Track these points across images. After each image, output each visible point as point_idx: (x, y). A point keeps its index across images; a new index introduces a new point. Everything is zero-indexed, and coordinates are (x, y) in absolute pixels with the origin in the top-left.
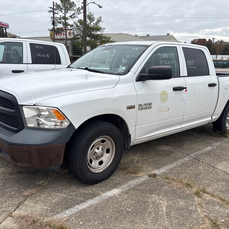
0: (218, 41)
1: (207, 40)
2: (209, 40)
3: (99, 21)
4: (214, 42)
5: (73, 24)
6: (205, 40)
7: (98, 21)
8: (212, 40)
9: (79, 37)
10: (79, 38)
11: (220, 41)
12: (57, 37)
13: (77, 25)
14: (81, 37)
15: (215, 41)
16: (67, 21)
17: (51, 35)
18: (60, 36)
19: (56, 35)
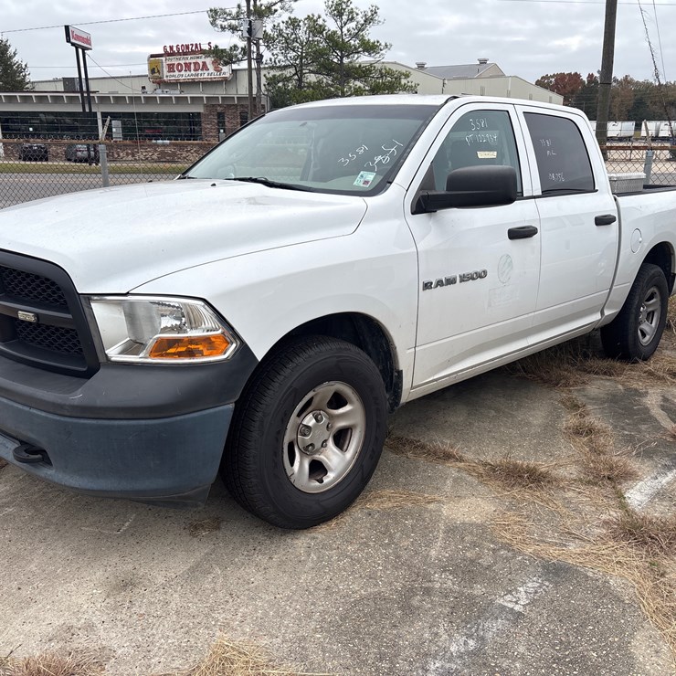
0: (616, 80)
1: (585, 78)
2: (591, 76)
3: (369, 20)
6: (577, 76)
7: (365, 21)
8: (598, 75)
9: (289, 72)
11: (621, 78)
12: (173, 76)
14: (296, 74)
17: (153, 71)
18: (183, 72)
19: (171, 68)
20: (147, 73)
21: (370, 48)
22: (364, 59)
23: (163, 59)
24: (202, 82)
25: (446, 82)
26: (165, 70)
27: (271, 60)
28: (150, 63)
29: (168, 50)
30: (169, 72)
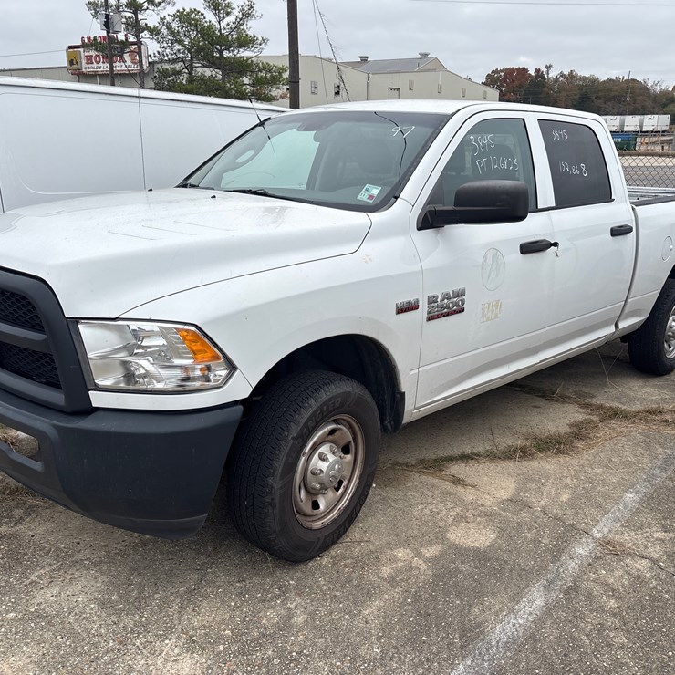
0: (562, 75)
1: (532, 72)
2: (538, 71)
3: (247, 15)
4: (550, 76)
5: (157, 25)
6: (525, 70)
7: (243, 15)
8: (544, 70)
9: (179, 66)
10: (180, 73)
11: (566, 73)
12: (92, 68)
13: (169, 28)
14: (186, 68)
15: (553, 74)
16: (140, 17)
17: (71, 62)
18: (101, 64)
19: (89, 59)
20: (66, 64)
21: (246, 42)
22: (245, 53)
23: (82, 50)
24: (120, 74)
25: (371, 75)
26: (84, 61)
27: (159, 53)
28: (69, 55)
29: (86, 41)
30: (87, 63)
